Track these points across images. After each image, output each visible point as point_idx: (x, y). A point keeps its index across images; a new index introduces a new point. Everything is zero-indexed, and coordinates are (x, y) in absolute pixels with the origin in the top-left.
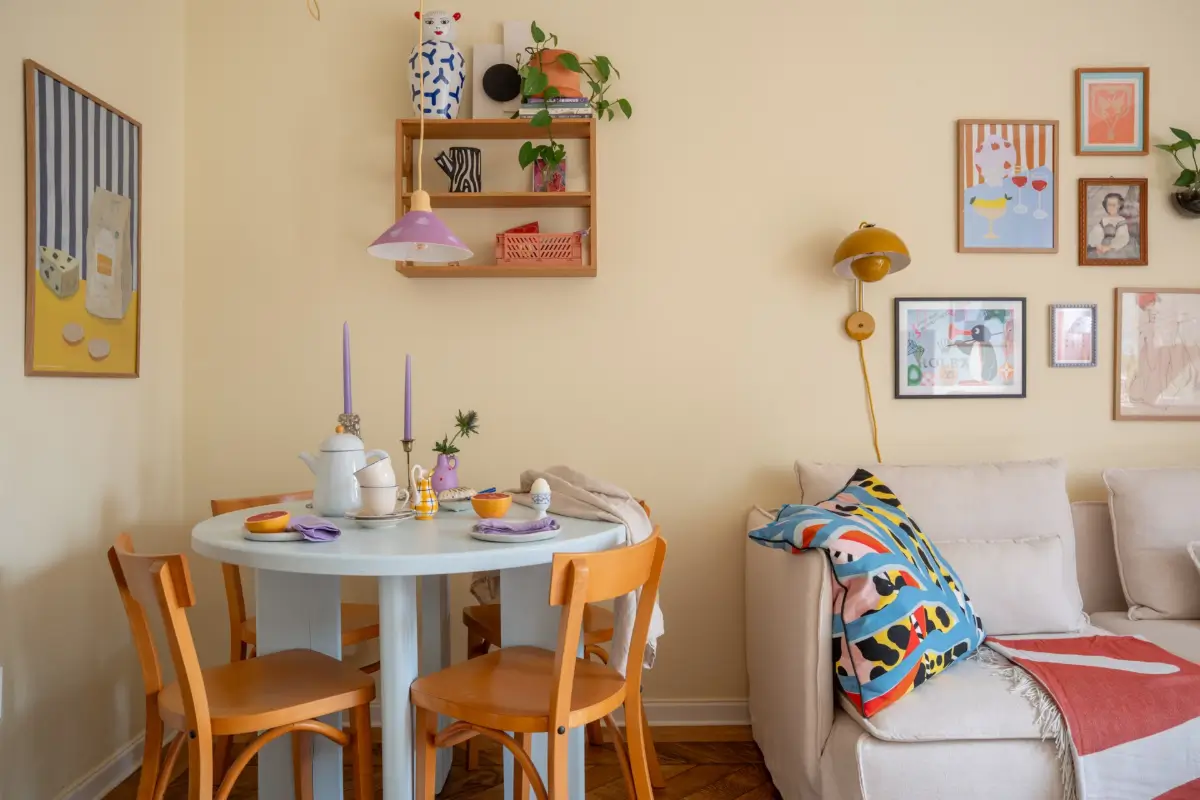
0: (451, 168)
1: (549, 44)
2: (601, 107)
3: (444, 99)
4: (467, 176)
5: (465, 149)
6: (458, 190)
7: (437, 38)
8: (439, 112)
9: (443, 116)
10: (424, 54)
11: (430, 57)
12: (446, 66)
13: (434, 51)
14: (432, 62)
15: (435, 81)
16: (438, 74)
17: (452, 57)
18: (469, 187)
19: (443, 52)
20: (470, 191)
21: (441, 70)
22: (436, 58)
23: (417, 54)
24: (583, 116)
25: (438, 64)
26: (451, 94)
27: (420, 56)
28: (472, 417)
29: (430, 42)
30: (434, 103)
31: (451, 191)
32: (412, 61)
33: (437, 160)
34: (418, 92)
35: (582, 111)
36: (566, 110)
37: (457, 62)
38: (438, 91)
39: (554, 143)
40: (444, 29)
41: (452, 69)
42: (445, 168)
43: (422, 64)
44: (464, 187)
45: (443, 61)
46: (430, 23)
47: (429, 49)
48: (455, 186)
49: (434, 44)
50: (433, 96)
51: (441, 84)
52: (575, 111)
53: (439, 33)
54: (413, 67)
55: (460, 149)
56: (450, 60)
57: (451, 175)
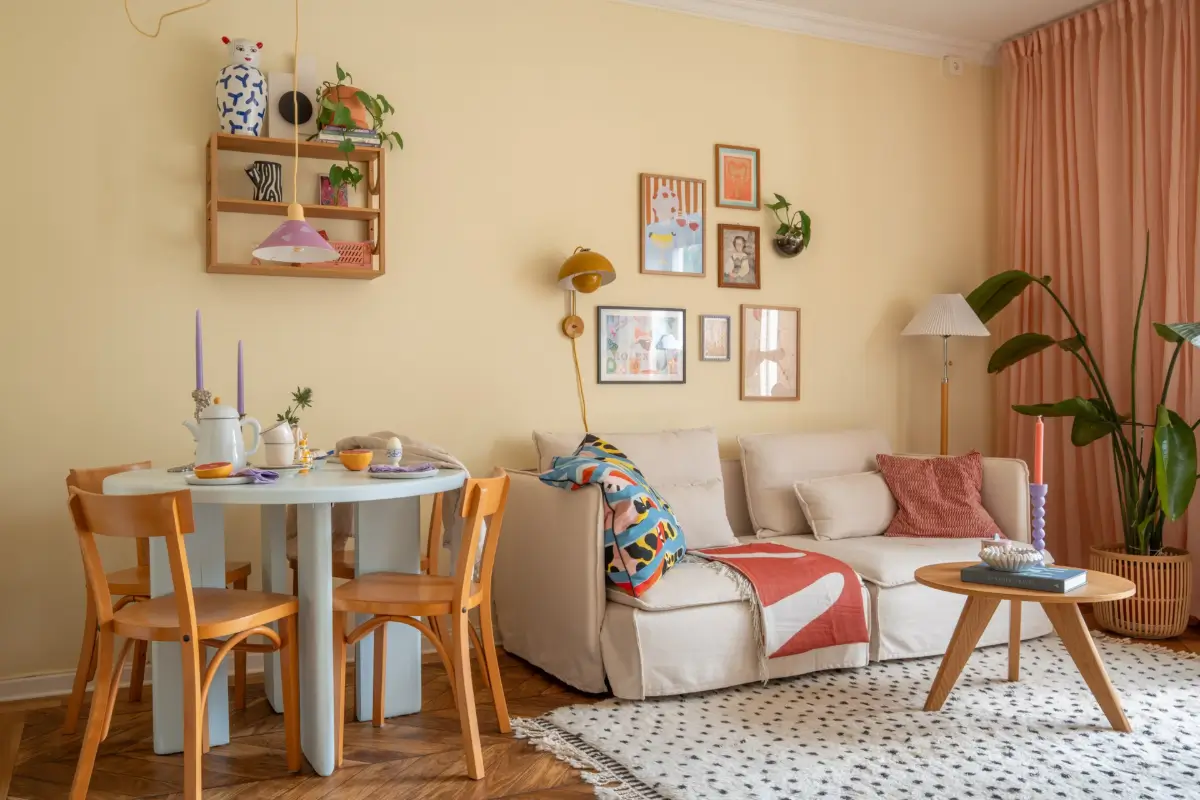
0: (258, 179)
1: (346, 82)
2: (383, 137)
3: (253, 119)
4: (272, 188)
5: (271, 164)
6: (264, 199)
7: (247, 64)
8: (249, 129)
9: (251, 133)
10: (237, 77)
11: (244, 80)
12: (257, 90)
13: (247, 76)
14: (245, 85)
15: (248, 102)
16: (249, 96)
17: (261, 82)
18: (274, 197)
19: (254, 78)
20: (275, 200)
21: (253, 93)
22: (249, 82)
23: (230, 76)
24: (373, 145)
25: (250, 88)
26: (259, 115)
27: (233, 77)
28: (308, 392)
29: (241, 66)
30: (245, 121)
31: (257, 199)
32: (225, 81)
33: (248, 172)
34: (231, 110)
35: (372, 141)
36: (360, 139)
37: (264, 86)
38: (249, 111)
39: (350, 166)
40: (252, 56)
41: (261, 93)
42: (253, 179)
43: (235, 86)
44: (270, 197)
45: (255, 85)
46: (241, 49)
47: (242, 73)
48: (261, 195)
49: (246, 69)
50: (245, 114)
51: (252, 105)
52: (367, 140)
53: (247, 59)
54: (226, 87)
55: (266, 163)
56: (259, 85)
57: (258, 185)
